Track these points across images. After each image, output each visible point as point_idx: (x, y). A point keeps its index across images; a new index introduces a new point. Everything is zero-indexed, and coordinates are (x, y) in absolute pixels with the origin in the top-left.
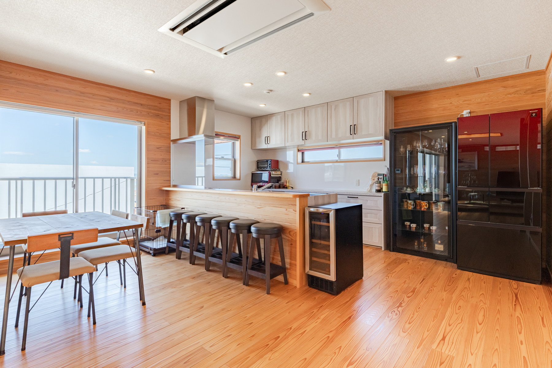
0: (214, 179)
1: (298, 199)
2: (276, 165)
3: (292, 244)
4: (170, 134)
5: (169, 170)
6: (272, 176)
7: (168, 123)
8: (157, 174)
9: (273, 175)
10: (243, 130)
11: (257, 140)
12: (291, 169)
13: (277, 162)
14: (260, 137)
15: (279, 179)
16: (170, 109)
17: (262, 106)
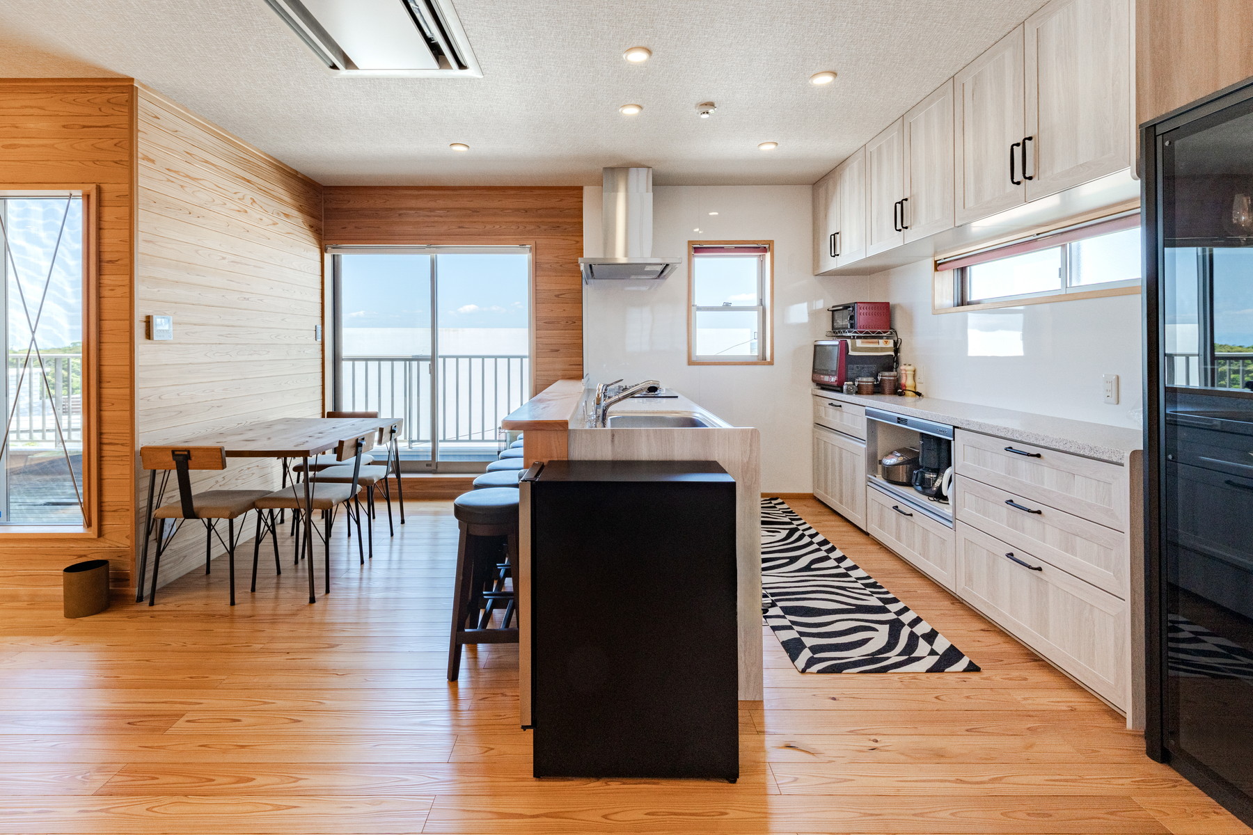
0: (691, 362)
2: (881, 318)
5: (580, 341)
6: (851, 353)
7: (577, 239)
8: (558, 351)
9: (855, 349)
11: (822, 249)
13: (892, 309)
14: (825, 236)
15: (888, 364)
16: (581, 209)
17: (768, 148)
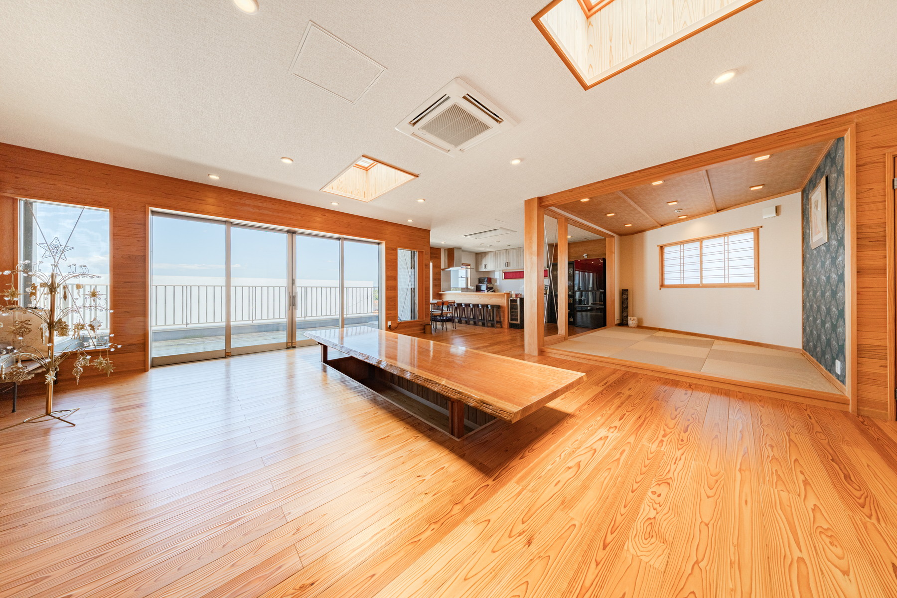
1: (506, 295)
2: (490, 280)
3: (504, 312)
4: (440, 266)
6: (488, 286)
7: (440, 261)
10: (471, 260)
11: (480, 266)
12: (498, 283)
13: (491, 278)
14: (481, 264)
15: (492, 288)
16: (440, 254)
17: (481, 247)
